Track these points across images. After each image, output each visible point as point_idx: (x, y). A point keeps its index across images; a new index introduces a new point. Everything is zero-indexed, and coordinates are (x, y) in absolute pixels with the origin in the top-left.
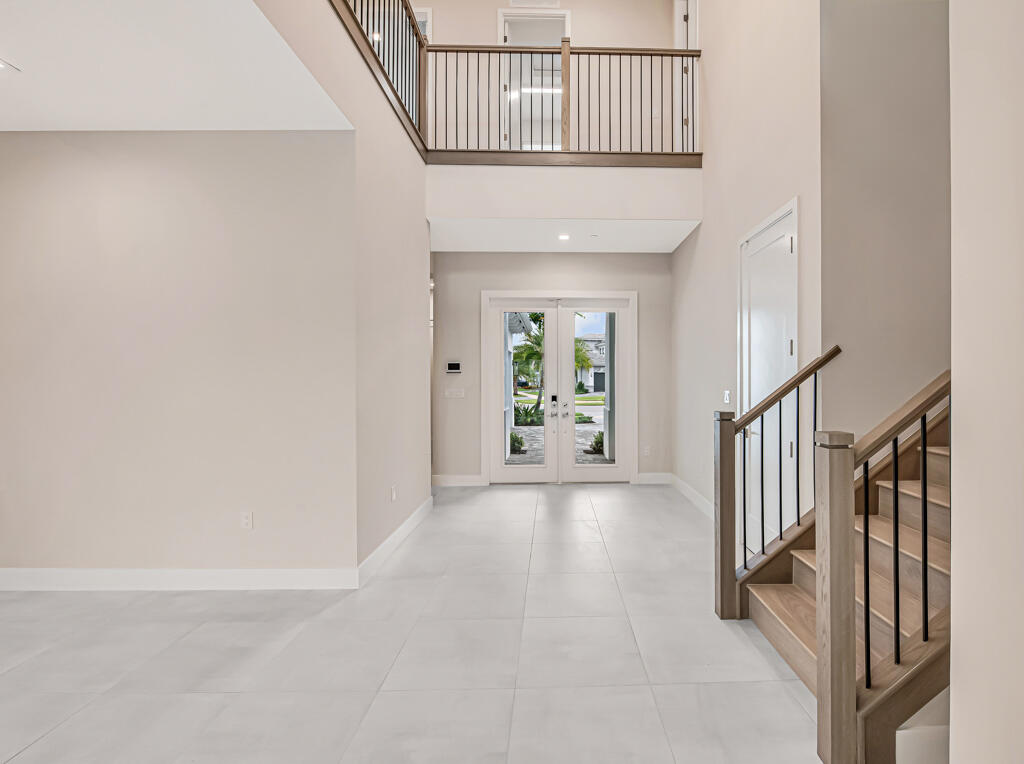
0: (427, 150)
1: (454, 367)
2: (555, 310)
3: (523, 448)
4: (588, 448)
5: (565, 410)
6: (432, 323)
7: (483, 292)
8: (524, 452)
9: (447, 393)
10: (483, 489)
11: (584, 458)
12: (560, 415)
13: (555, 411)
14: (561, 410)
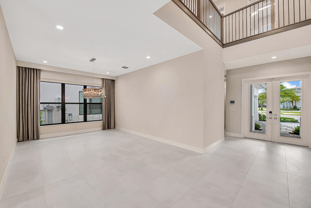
0: (223, 44)
1: (232, 102)
2: (271, 82)
3: (260, 128)
4: (292, 132)
5: (275, 117)
6: (226, 89)
7: (242, 79)
8: (261, 130)
9: (230, 110)
10: (242, 138)
11: (289, 135)
12: (273, 118)
13: (271, 117)
14: (273, 116)
